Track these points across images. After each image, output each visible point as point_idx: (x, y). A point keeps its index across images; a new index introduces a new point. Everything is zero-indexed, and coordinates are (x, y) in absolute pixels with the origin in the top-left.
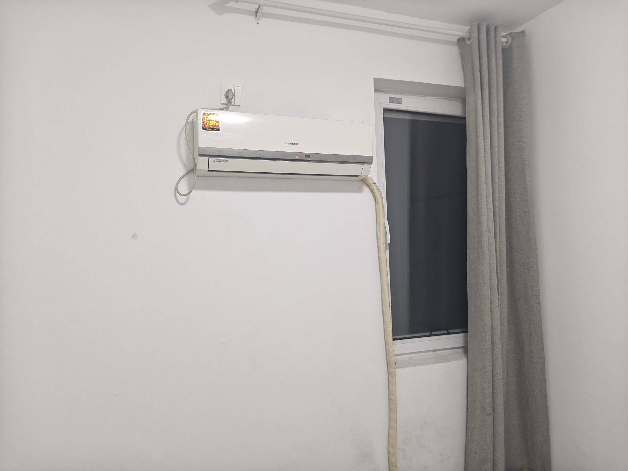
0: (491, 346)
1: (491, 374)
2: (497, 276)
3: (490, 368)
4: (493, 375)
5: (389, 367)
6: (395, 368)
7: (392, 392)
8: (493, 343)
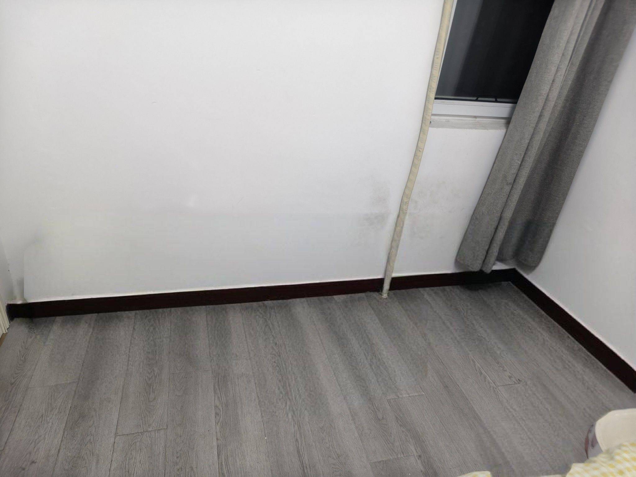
0: (537, 118)
1: (526, 147)
2: (577, 41)
3: (527, 141)
4: (527, 148)
5: (423, 124)
6: (429, 127)
7: (420, 148)
8: (541, 116)
